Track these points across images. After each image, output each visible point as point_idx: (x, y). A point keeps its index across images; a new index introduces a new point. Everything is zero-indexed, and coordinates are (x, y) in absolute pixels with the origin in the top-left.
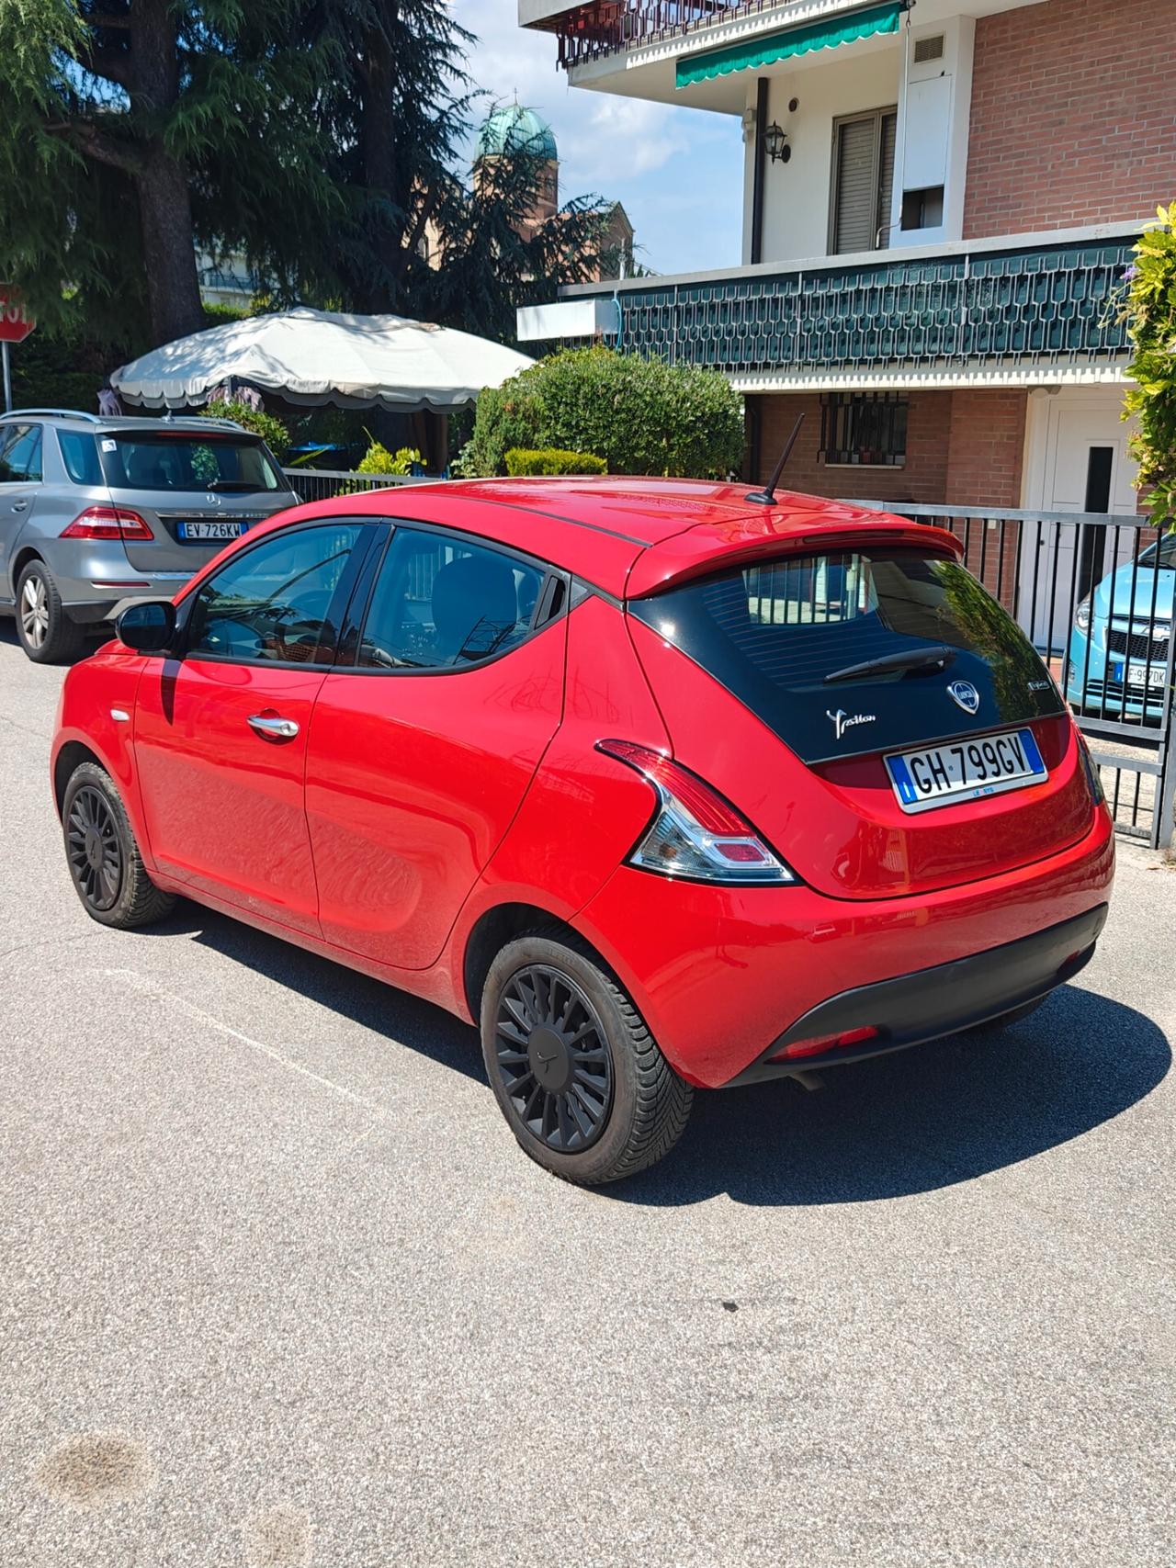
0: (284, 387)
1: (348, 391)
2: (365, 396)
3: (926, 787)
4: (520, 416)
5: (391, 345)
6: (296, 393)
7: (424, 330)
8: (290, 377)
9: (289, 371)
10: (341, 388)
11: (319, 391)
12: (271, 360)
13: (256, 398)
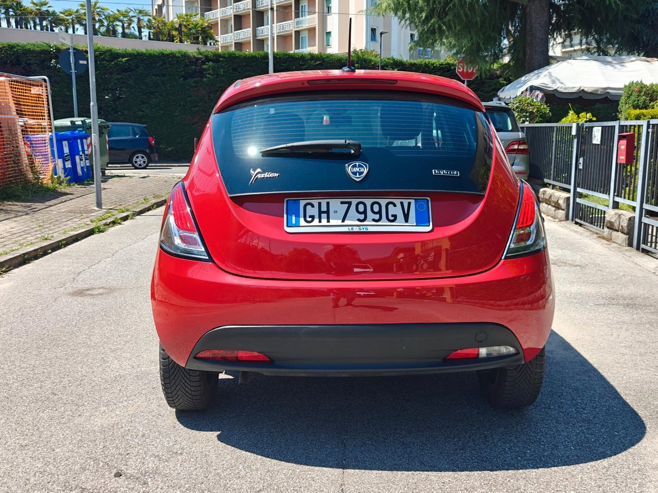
0: (556, 89)
1: (589, 91)
2: (599, 93)
3: (309, 219)
4: (643, 93)
5: (624, 69)
6: (561, 92)
7: (648, 61)
8: (562, 85)
9: (562, 83)
10: (586, 90)
11: (574, 91)
12: (554, 78)
13: (541, 95)
